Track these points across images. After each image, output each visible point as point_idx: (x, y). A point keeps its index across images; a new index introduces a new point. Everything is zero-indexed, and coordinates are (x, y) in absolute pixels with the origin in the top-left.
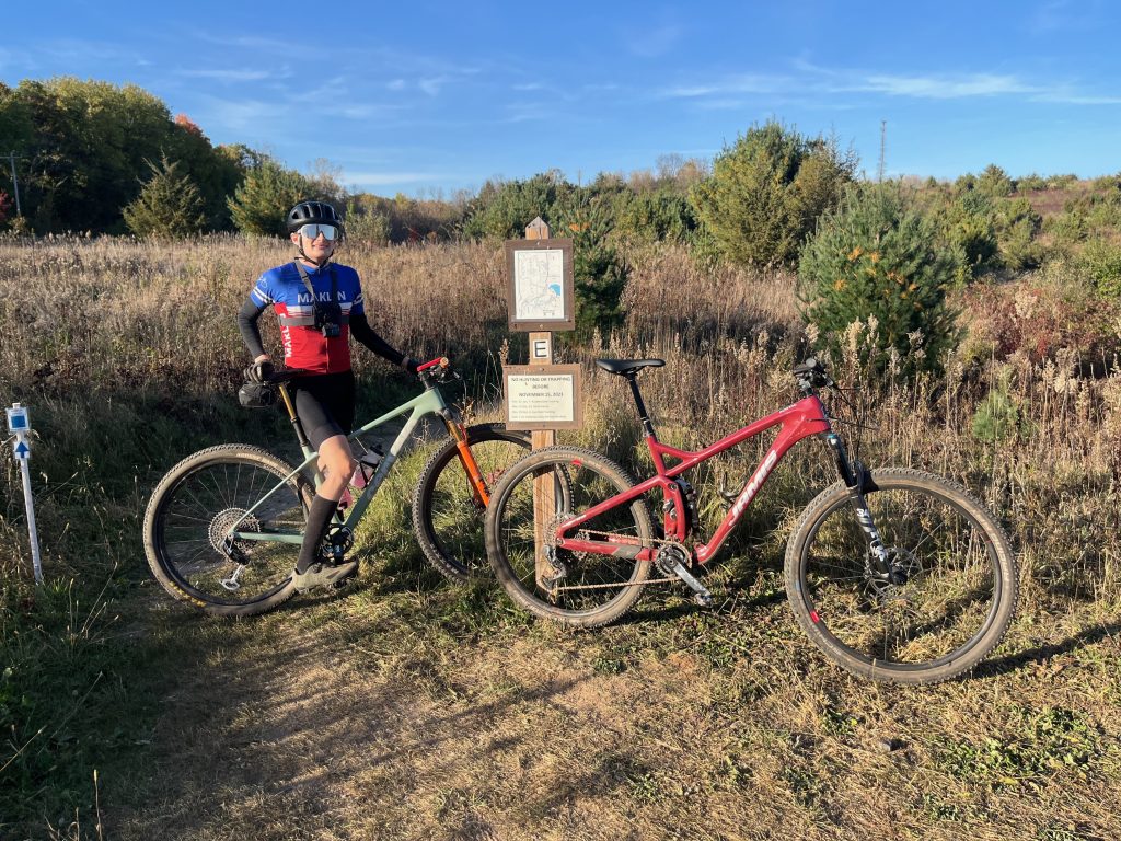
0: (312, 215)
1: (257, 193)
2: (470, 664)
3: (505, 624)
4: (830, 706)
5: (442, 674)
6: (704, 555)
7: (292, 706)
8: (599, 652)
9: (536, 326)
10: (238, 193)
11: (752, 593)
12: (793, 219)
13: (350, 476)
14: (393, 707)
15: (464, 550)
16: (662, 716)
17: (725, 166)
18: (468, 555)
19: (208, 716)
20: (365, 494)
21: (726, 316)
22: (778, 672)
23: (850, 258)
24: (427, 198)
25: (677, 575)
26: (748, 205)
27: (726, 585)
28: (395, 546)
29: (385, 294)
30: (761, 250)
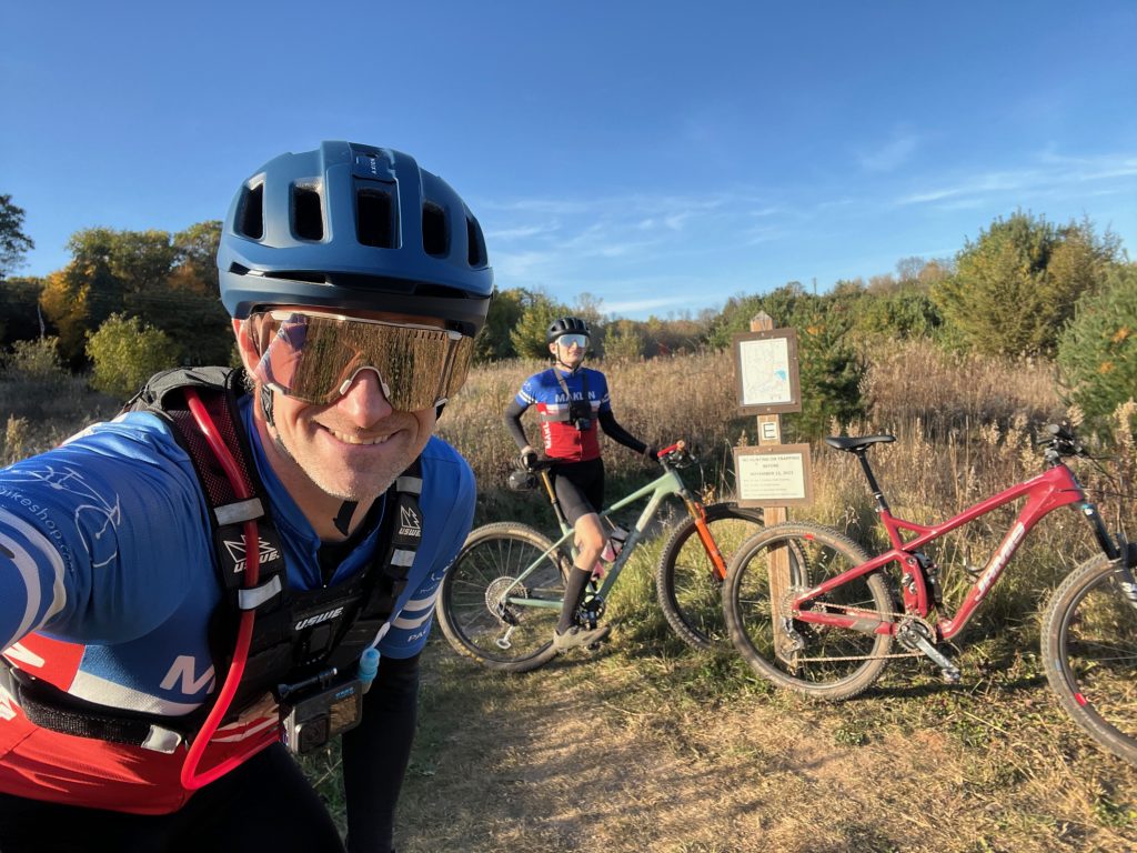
0: (567, 327)
1: (534, 325)
2: (713, 727)
3: (746, 691)
4: (1104, 796)
5: (685, 734)
6: (949, 630)
7: (551, 753)
8: (840, 724)
9: (763, 409)
10: (518, 326)
11: (1010, 676)
12: (1048, 306)
13: (602, 550)
14: (639, 760)
15: (706, 622)
16: (908, 791)
17: (969, 263)
18: (709, 626)
19: (482, 755)
20: (615, 566)
21: (978, 405)
22: (1040, 756)
23: (1116, 339)
24: (677, 318)
25: (920, 650)
26: (996, 297)
27: (980, 667)
28: (643, 616)
29: (639, 401)
30: (1014, 340)
